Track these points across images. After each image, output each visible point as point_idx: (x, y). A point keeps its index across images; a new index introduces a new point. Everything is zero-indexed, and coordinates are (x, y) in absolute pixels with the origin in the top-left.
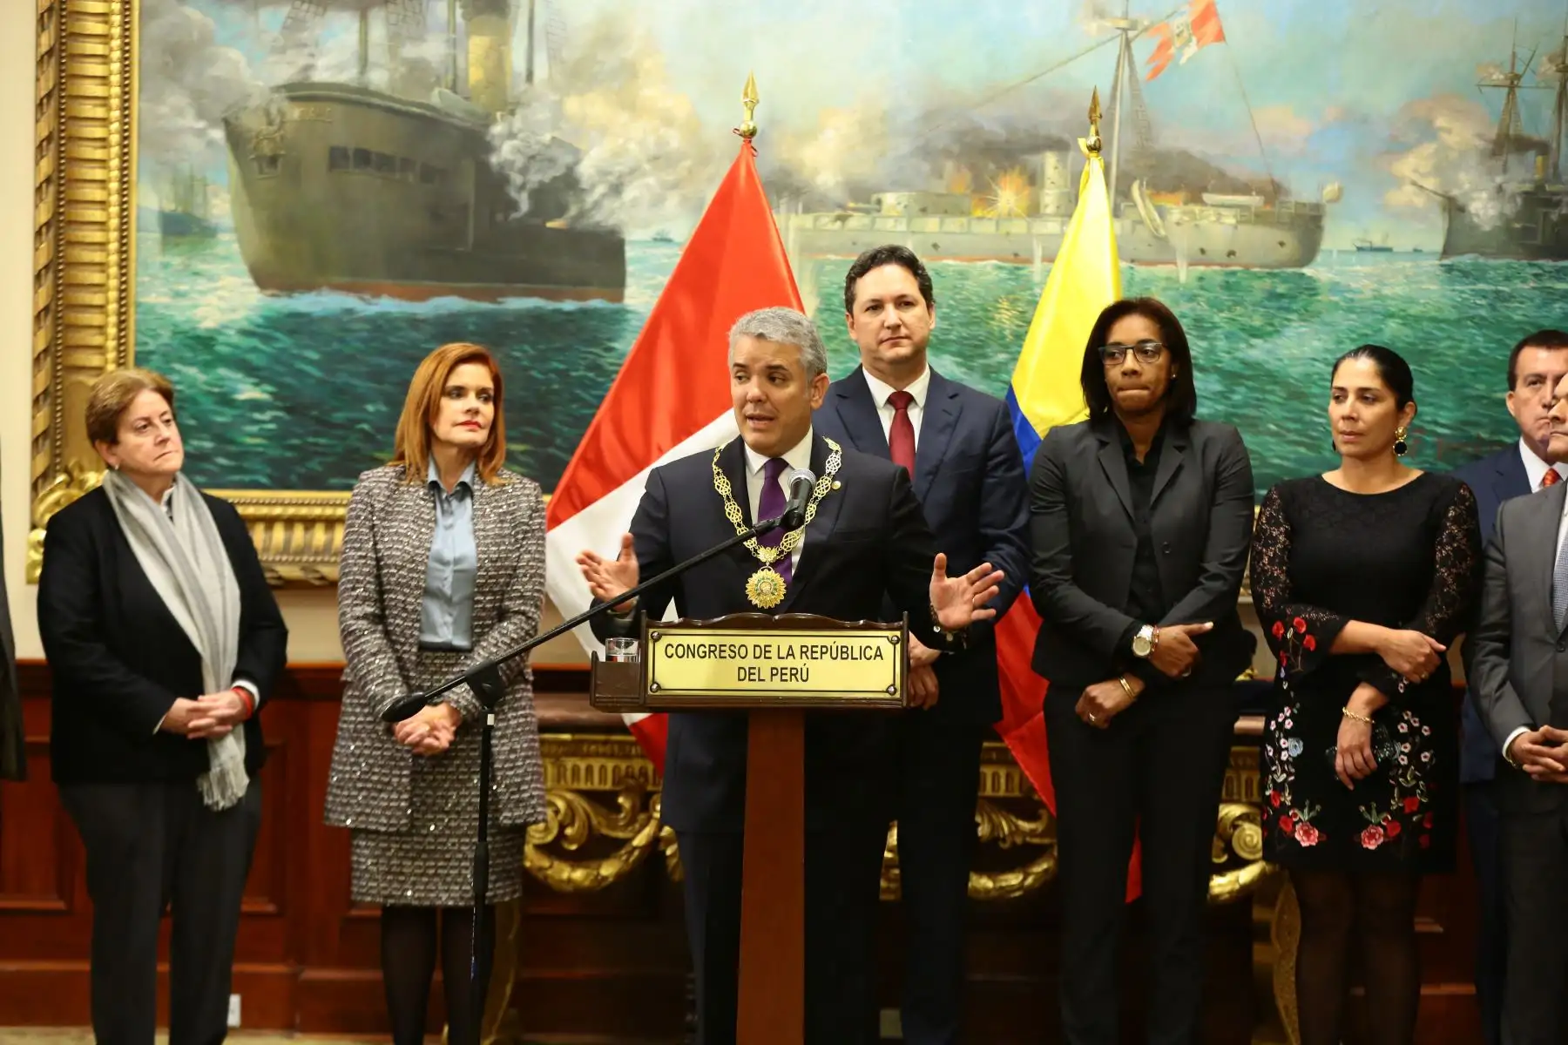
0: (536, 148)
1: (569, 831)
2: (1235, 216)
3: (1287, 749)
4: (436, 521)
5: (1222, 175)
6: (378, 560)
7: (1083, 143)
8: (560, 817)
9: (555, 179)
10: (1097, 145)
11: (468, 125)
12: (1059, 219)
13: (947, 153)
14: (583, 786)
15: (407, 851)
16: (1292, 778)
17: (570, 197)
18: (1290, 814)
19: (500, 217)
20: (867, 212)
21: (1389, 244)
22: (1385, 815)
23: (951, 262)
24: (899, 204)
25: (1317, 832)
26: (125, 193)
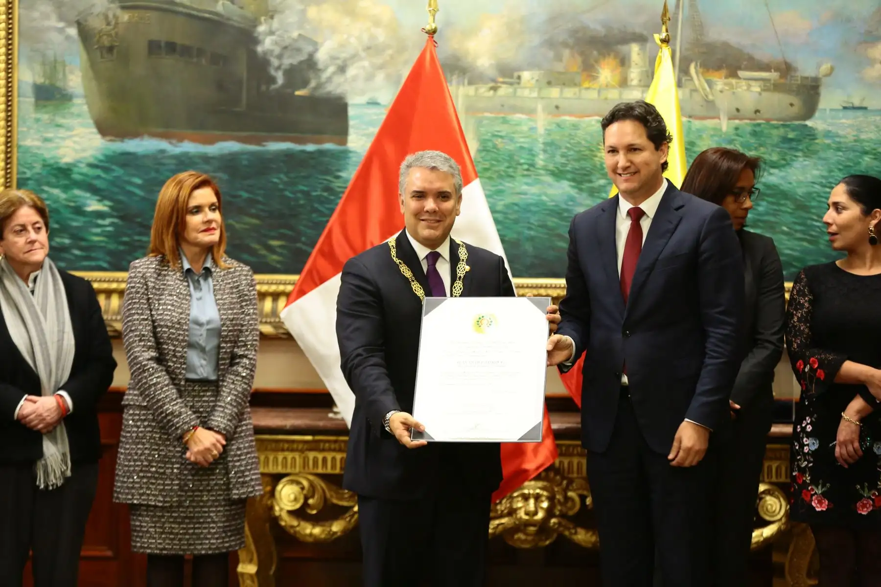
0: (287, 42)
1: (311, 501)
2: (760, 86)
3: (808, 445)
4: (190, 295)
5: (751, 59)
6: (153, 321)
7: (657, 37)
8: (305, 492)
9: (301, 62)
10: (667, 38)
11: (242, 26)
12: (641, 89)
13: (565, 45)
14: (320, 470)
15: (176, 518)
16: (811, 465)
17: (311, 75)
18: (809, 488)
19: (264, 88)
20: (511, 84)
21: (864, 105)
22: (873, 492)
23: (567, 118)
24: (533, 78)
25: (827, 502)
26: (10, 71)
